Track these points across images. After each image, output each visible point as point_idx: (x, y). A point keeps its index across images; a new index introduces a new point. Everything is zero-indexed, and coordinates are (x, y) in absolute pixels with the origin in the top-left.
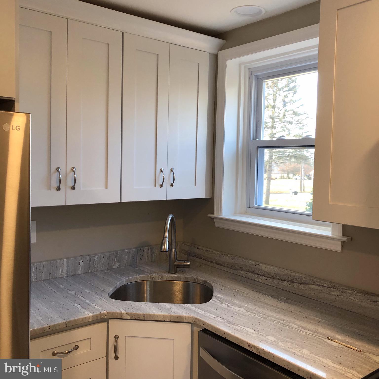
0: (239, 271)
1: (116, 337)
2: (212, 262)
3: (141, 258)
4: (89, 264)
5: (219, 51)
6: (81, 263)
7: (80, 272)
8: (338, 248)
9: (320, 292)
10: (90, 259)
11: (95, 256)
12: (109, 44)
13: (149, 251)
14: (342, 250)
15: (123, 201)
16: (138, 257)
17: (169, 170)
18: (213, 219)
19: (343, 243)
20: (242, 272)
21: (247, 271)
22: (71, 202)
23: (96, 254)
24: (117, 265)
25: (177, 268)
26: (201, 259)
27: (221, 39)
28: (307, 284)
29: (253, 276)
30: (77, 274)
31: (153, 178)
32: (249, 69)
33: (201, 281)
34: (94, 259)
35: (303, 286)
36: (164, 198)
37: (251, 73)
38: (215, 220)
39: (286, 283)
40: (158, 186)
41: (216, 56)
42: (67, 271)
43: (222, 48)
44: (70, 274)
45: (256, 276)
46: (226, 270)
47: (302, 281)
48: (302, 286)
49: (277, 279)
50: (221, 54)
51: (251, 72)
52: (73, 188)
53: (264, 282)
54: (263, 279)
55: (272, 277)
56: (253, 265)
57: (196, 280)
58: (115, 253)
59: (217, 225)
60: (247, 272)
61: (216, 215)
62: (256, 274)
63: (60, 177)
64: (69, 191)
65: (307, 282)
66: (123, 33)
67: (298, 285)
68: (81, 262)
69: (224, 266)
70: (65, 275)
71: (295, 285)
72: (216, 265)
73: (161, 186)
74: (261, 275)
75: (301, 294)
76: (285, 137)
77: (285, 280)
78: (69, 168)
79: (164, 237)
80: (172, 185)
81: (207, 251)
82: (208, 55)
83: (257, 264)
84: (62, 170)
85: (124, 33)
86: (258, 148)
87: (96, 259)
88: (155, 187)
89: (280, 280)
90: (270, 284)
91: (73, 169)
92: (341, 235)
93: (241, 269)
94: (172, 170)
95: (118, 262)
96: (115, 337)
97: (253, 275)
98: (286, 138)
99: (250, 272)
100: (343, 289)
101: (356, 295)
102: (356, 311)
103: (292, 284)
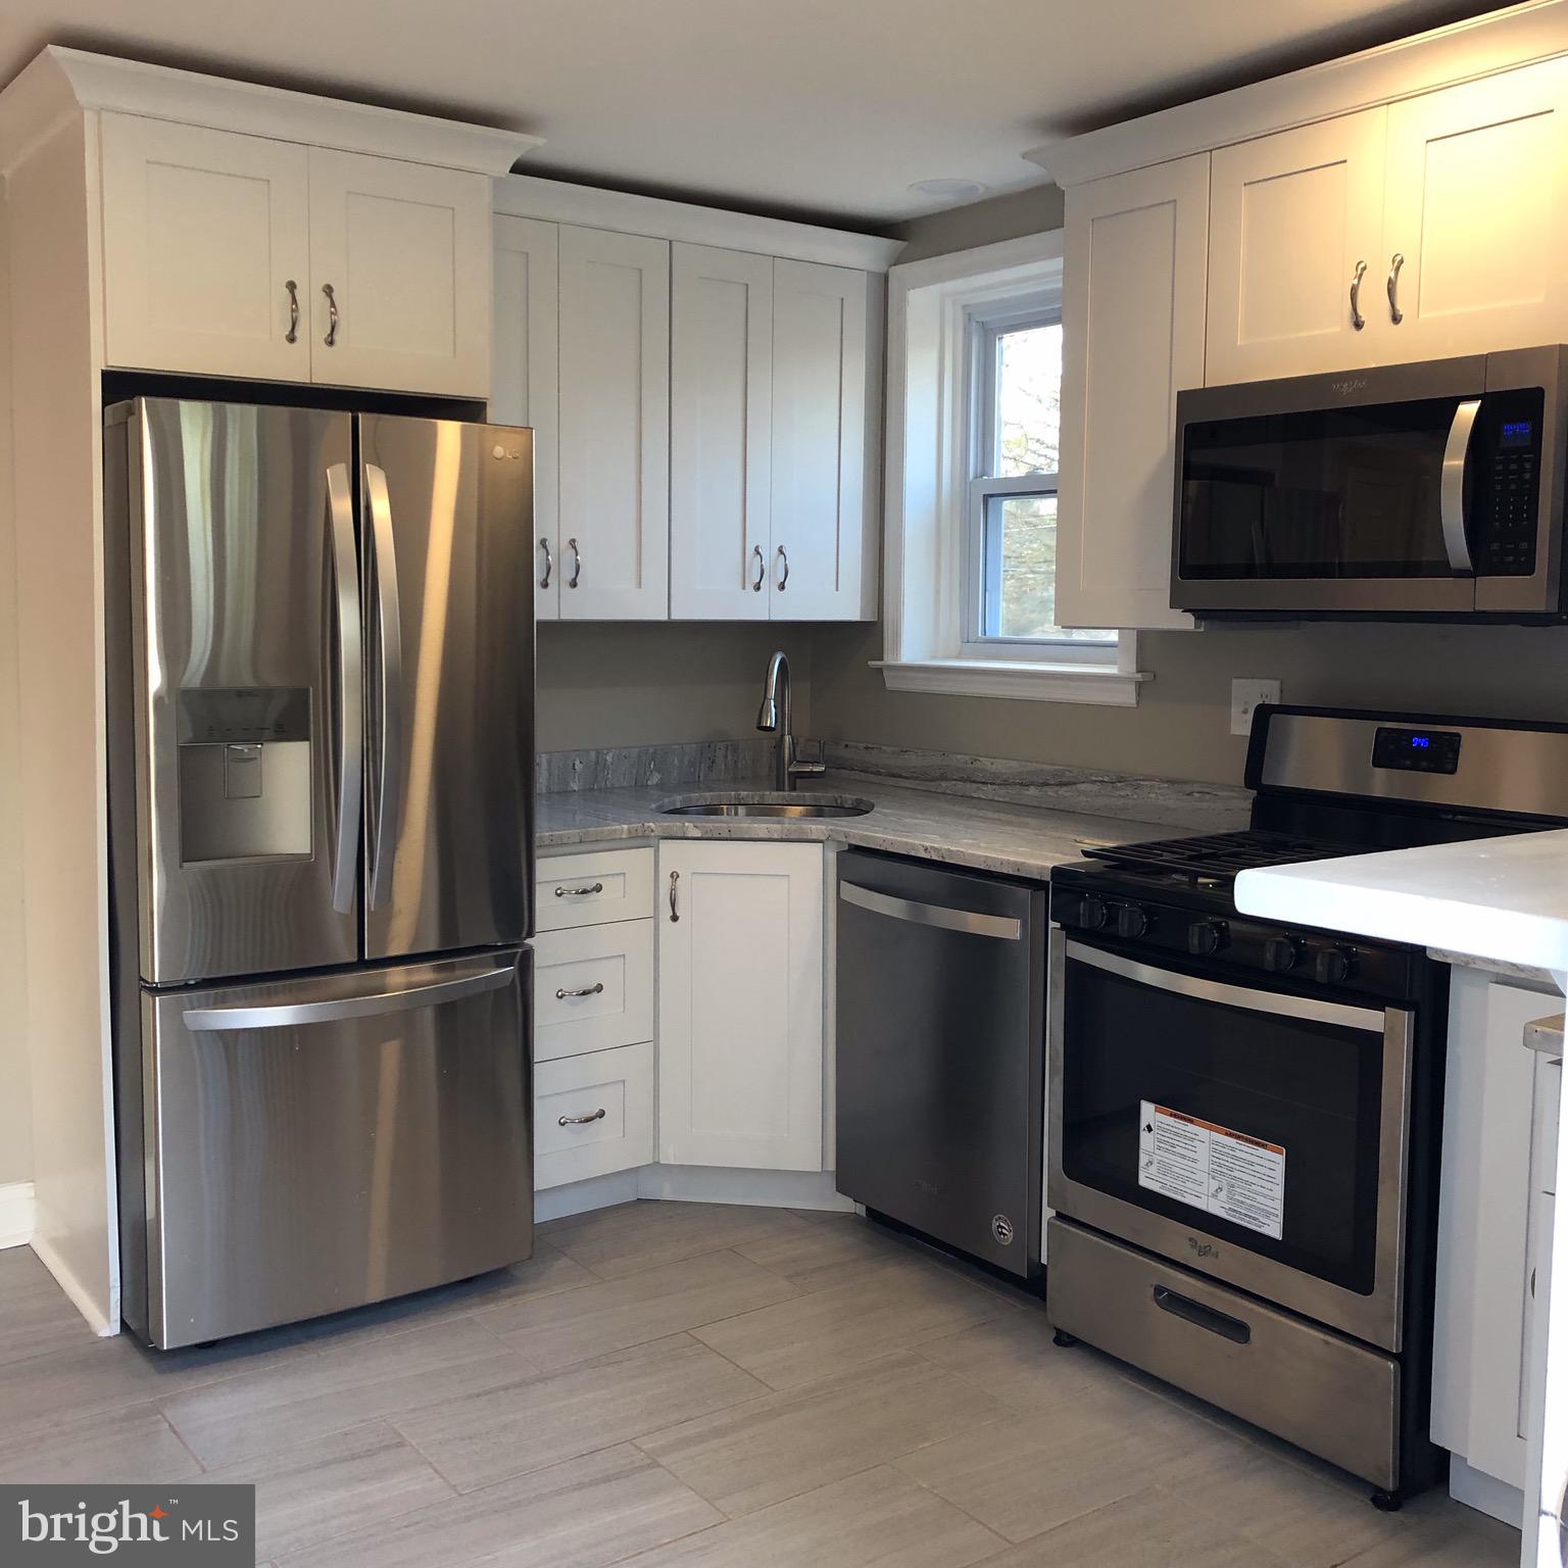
0: (937, 783)
1: (674, 876)
2: (879, 773)
3: (710, 768)
4: (596, 769)
5: (890, 266)
6: (578, 766)
7: (575, 787)
8: (1127, 697)
9: (1096, 796)
10: (597, 757)
11: (607, 753)
12: (641, 270)
13: (729, 752)
14: (1138, 703)
15: (673, 617)
16: (703, 765)
17: (775, 551)
18: (880, 670)
19: (1140, 685)
20: (944, 784)
21: (955, 780)
22: (568, 615)
23: (609, 750)
24: (655, 779)
25: (796, 778)
26: (853, 769)
27: (891, 238)
28: (1074, 783)
29: (970, 788)
30: (569, 789)
31: (740, 570)
32: (964, 307)
33: (850, 802)
34: (606, 760)
35: (1065, 788)
36: (764, 617)
37: (969, 317)
38: (886, 673)
39: (1032, 791)
40: (750, 588)
41: (886, 278)
42: (549, 780)
43: (899, 260)
44: (555, 788)
45: (974, 786)
46: (910, 786)
47: (1064, 780)
48: (1063, 791)
49: (1015, 784)
50: (897, 272)
51: (969, 314)
52: (574, 584)
53: (990, 797)
54: (988, 791)
55: (1005, 783)
56: (966, 763)
57: (839, 801)
58: (651, 750)
59: (890, 684)
60: (954, 782)
61: (889, 660)
62: (974, 782)
63: (548, 559)
64: (566, 589)
65: (1073, 780)
66: (670, 241)
67: (1056, 788)
68: (577, 762)
69: (906, 778)
70: (544, 791)
71: (1050, 791)
72: (887, 778)
73: (758, 588)
74: (983, 783)
75: (1062, 807)
76: (1042, 469)
77: (1032, 784)
78: (565, 543)
79: (765, 698)
80: (782, 587)
81: (867, 748)
82: (864, 276)
83: (975, 760)
84: (552, 545)
85: (674, 243)
86: (987, 498)
87: (609, 758)
88: (744, 588)
89: (1021, 784)
90: (1001, 799)
91: (573, 542)
92: (1133, 668)
93: (943, 778)
94: (781, 551)
95: (659, 772)
96: (672, 876)
97: (968, 785)
98: (1045, 472)
99: (962, 780)
100: (1137, 780)
101: (1159, 788)
102: (1160, 821)
103: (1045, 789)
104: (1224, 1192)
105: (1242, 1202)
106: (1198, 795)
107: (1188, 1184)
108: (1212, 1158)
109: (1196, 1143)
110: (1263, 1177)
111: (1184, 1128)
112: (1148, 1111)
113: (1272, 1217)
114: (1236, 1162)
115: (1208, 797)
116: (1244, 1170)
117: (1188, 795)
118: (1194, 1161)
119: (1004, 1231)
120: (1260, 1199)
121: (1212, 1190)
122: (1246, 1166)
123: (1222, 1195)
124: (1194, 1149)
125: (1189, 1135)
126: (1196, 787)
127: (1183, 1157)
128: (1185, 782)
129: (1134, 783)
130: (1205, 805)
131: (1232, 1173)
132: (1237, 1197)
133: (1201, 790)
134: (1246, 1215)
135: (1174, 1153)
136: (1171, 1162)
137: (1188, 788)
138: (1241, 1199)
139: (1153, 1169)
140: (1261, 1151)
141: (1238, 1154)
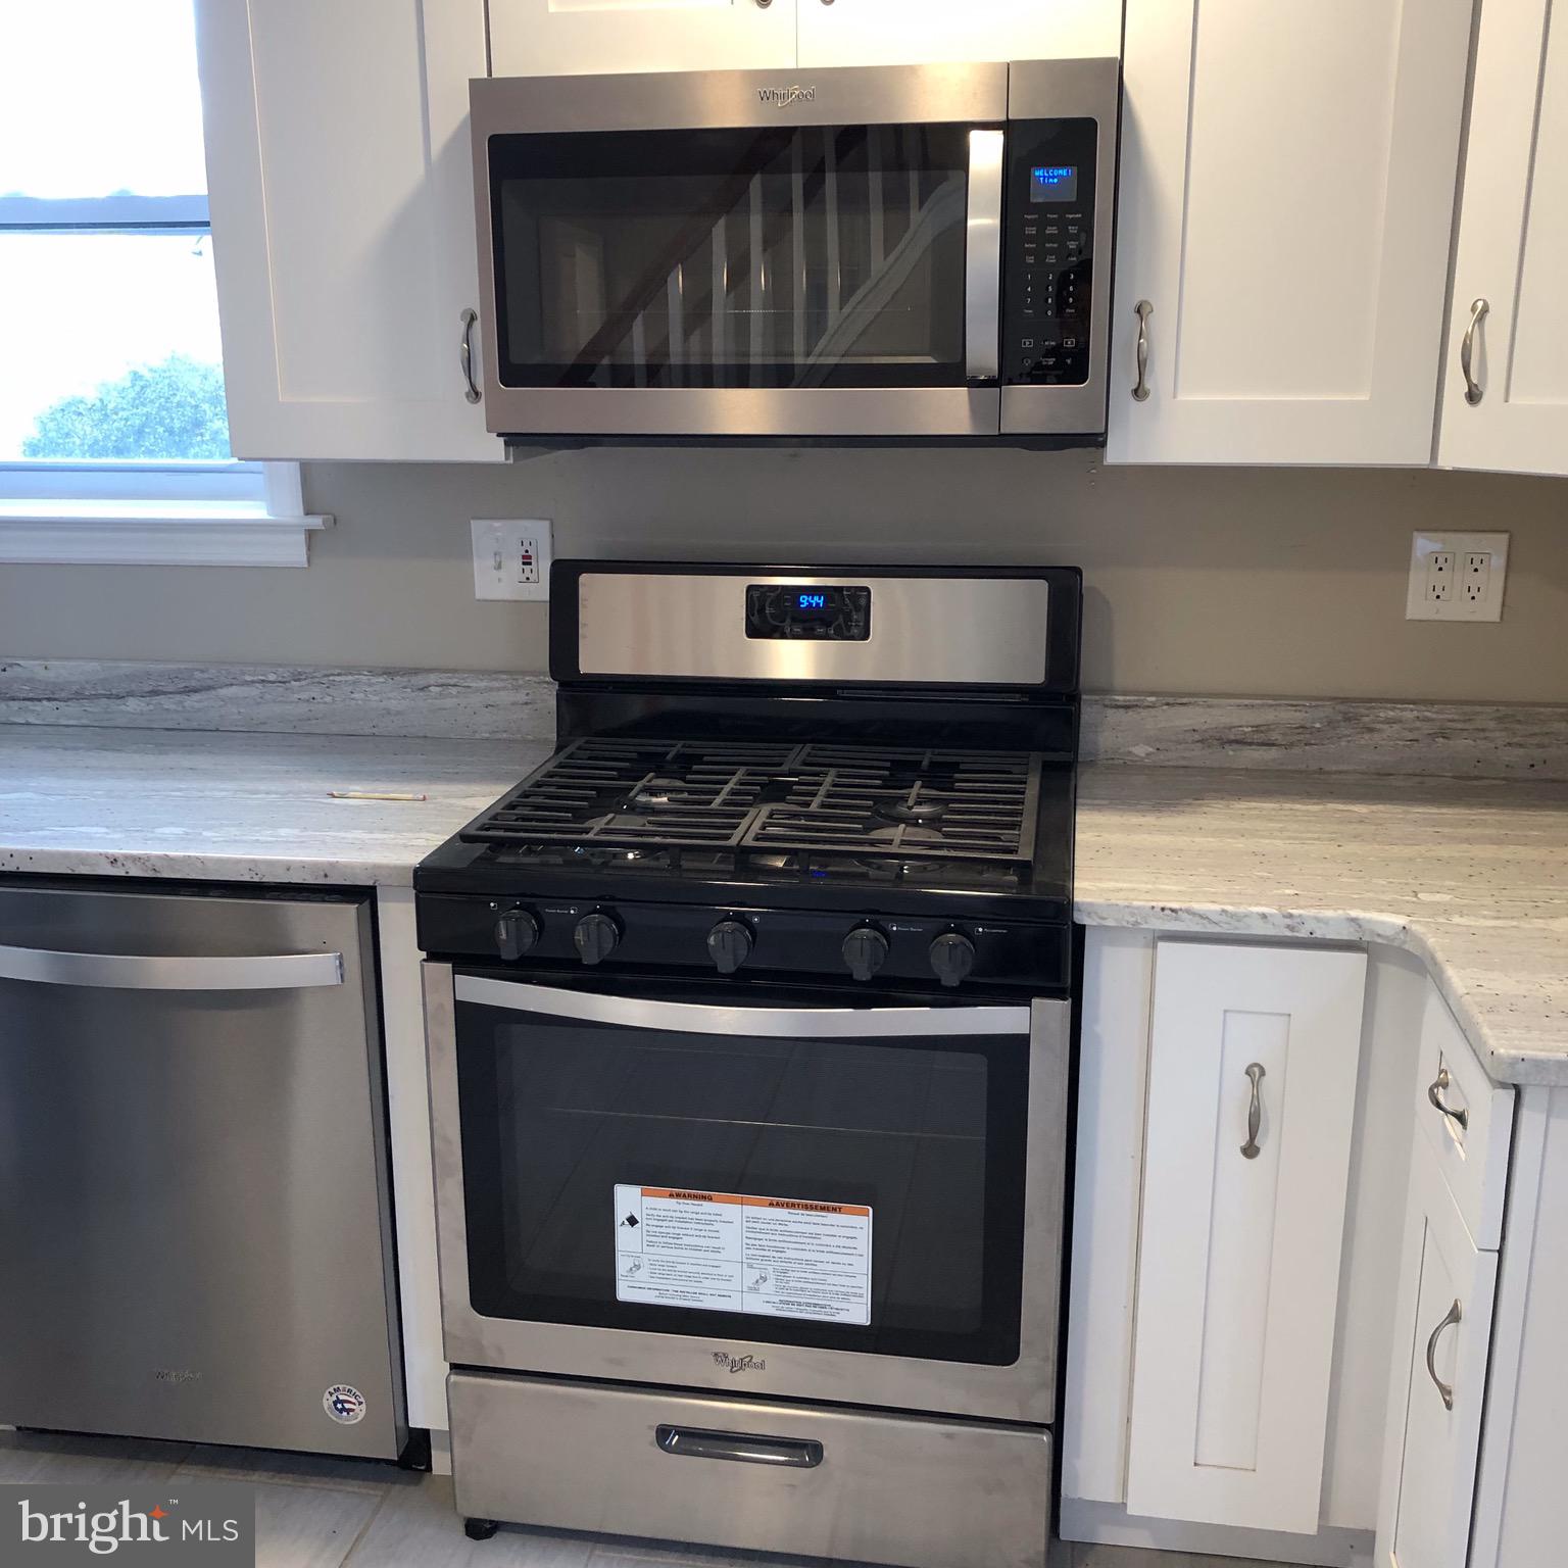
8: (294, 552)
9: (257, 704)
14: (311, 561)
19: (311, 534)
28: (212, 688)
35: (195, 697)
39: (133, 705)
45: (16, 705)
47: (193, 683)
48: (192, 701)
49: (98, 697)
53: (51, 720)
54: (44, 711)
55: (77, 697)
62: (12, 699)
65: (210, 683)
67: (178, 697)
71: (168, 703)
74: (31, 699)
75: (195, 725)
77: (131, 694)
83: (11, 665)
89: (109, 696)
90: (72, 722)
92: (300, 511)
97: (2, 705)
100: (328, 676)
101: (370, 685)
102: (375, 730)
103: (156, 699)
104: (771, 1282)
105: (802, 1289)
106: (438, 689)
107: (706, 1283)
108: (746, 1241)
109: (717, 1226)
110: (837, 1250)
111: (696, 1209)
112: (627, 1199)
113: (853, 1299)
114: (789, 1239)
115: (454, 691)
116: (803, 1247)
117: (422, 689)
118: (717, 1250)
119: (347, 1406)
120: (830, 1279)
121: (749, 1282)
122: (808, 1240)
123: (768, 1287)
124: (714, 1234)
125: (702, 1217)
126: (432, 678)
127: (697, 1248)
128: (416, 671)
129: (325, 680)
130: (449, 703)
131: (782, 1255)
132: (792, 1284)
133: (440, 681)
134: (809, 1305)
135: (679, 1247)
136: (674, 1259)
137: (420, 680)
138: (799, 1285)
139: (642, 1275)
140: (832, 1217)
141: (792, 1227)
